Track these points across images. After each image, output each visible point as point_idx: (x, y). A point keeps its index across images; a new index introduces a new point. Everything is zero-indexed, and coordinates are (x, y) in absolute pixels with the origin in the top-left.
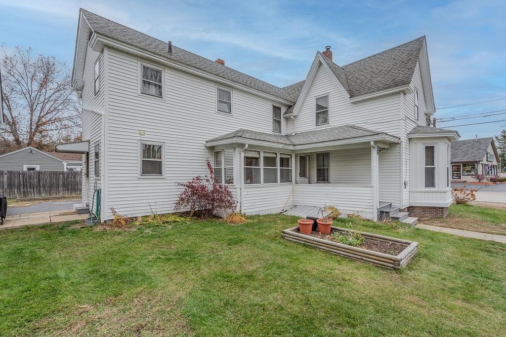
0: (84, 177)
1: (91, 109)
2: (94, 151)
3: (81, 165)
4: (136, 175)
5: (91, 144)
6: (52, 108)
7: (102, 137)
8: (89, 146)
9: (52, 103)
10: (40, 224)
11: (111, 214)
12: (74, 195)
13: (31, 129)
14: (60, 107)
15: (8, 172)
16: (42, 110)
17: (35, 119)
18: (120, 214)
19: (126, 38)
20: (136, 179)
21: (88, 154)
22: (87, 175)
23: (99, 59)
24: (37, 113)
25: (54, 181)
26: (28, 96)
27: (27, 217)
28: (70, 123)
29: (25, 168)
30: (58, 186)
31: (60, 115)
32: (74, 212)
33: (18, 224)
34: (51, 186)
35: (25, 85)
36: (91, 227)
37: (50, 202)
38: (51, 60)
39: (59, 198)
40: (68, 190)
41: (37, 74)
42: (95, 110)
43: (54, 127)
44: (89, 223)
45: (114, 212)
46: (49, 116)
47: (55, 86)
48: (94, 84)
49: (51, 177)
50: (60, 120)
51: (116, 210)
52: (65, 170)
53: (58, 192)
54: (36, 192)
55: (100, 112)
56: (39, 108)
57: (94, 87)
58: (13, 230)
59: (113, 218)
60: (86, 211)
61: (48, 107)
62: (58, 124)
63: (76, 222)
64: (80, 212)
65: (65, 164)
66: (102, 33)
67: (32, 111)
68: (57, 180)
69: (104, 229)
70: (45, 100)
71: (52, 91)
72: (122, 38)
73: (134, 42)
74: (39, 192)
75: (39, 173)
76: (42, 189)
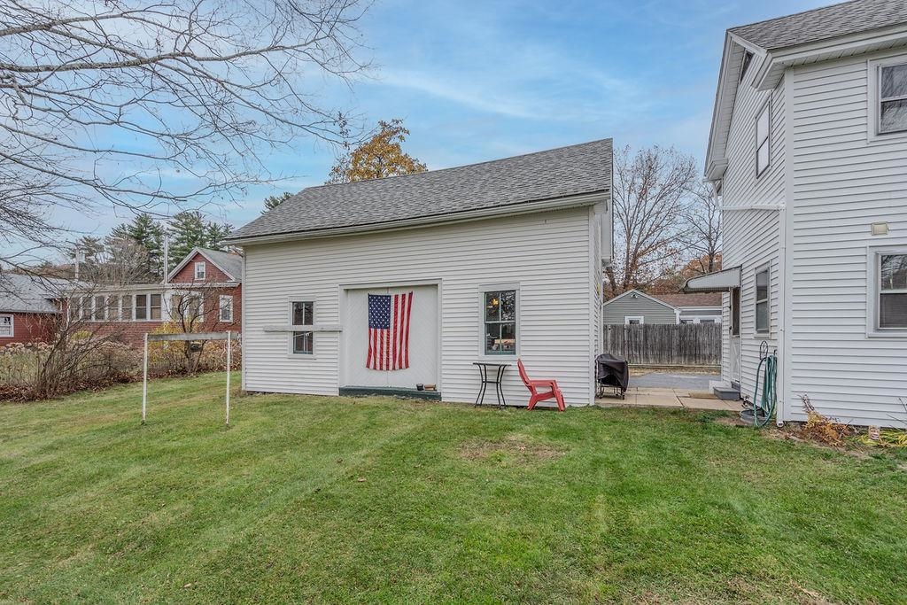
0: (726, 334)
1: (748, 206)
2: (754, 284)
3: (719, 313)
4: (861, 330)
5: (744, 272)
6: (654, 227)
7: (781, 253)
8: (741, 276)
9: (653, 219)
10: (669, 408)
11: (801, 411)
12: (693, 364)
13: (627, 263)
14: (665, 221)
15: (612, 326)
16: (641, 233)
17: (632, 247)
18: (821, 413)
19: (836, 28)
20: (861, 337)
21: (736, 292)
22: (736, 330)
23: (769, 103)
24: (634, 240)
25: (665, 340)
26: (624, 218)
27: (647, 393)
28: (679, 245)
29: (627, 323)
30: (670, 349)
31: (664, 235)
32: (712, 395)
33: (642, 402)
34: (661, 349)
35: (621, 202)
36: (756, 429)
37: (663, 372)
38: (653, 152)
39: (675, 368)
40: (685, 355)
41: (636, 180)
42: (759, 205)
43: (655, 256)
44: (750, 419)
45: (809, 408)
46: (650, 240)
47: (658, 189)
48: (754, 156)
49: (661, 334)
50: (664, 242)
51: (812, 403)
52: (678, 323)
53: (670, 357)
54: (642, 356)
55: (773, 206)
56: (637, 231)
57: (754, 162)
58: (638, 410)
59: (805, 418)
60: (734, 394)
61: (648, 226)
62: (660, 251)
63: (724, 414)
64: (721, 395)
65: (677, 312)
66: (783, 45)
67: (629, 236)
68: (670, 339)
69: (787, 438)
70: (645, 216)
71: (654, 200)
72: (827, 33)
73: (858, 24)
74: (646, 357)
75: (646, 327)
76: (650, 352)
